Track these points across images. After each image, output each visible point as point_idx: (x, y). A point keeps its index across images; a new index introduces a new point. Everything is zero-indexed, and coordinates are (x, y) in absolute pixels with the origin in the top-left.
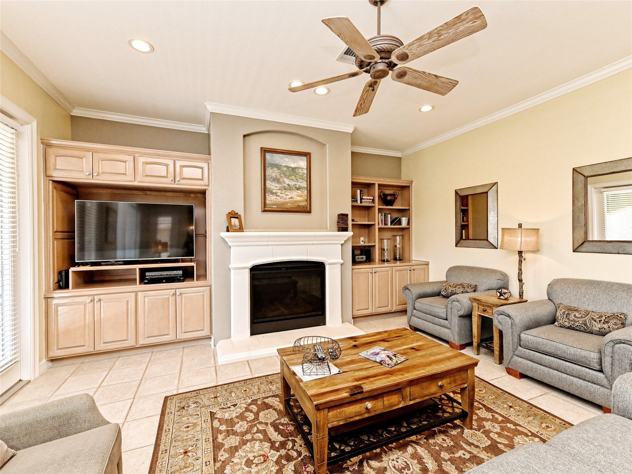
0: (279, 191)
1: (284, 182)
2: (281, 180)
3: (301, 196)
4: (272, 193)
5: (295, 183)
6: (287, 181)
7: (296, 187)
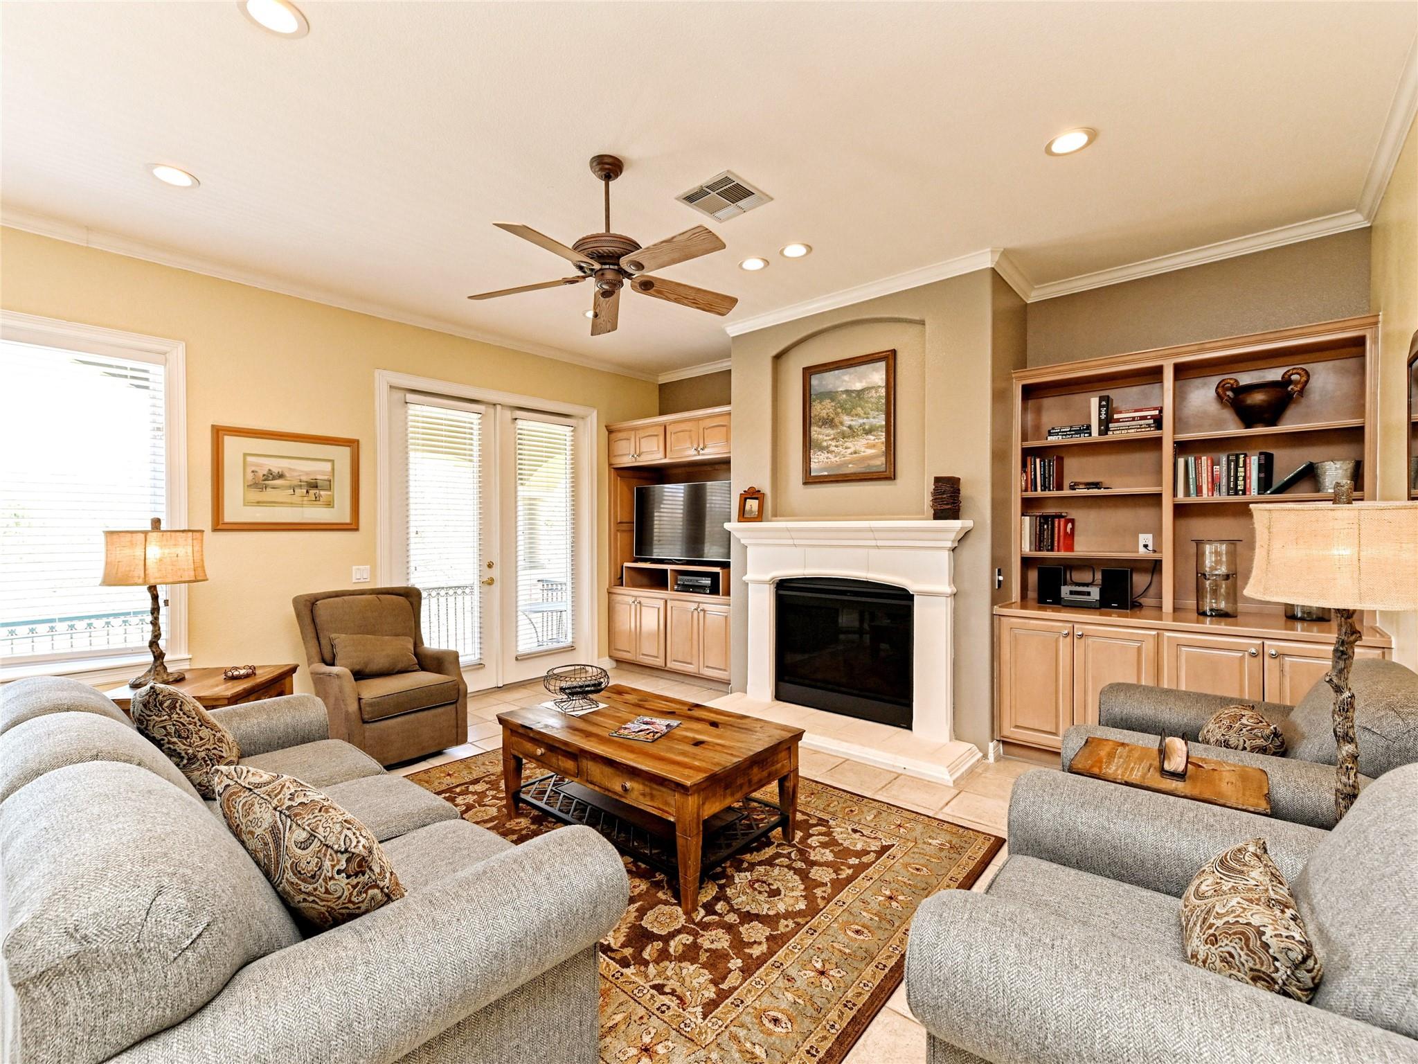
0: (834, 443)
1: (842, 423)
2: (836, 420)
3: (873, 446)
4: (822, 449)
5: (861, 421)
6: (847, 420)
7: (864, 429)
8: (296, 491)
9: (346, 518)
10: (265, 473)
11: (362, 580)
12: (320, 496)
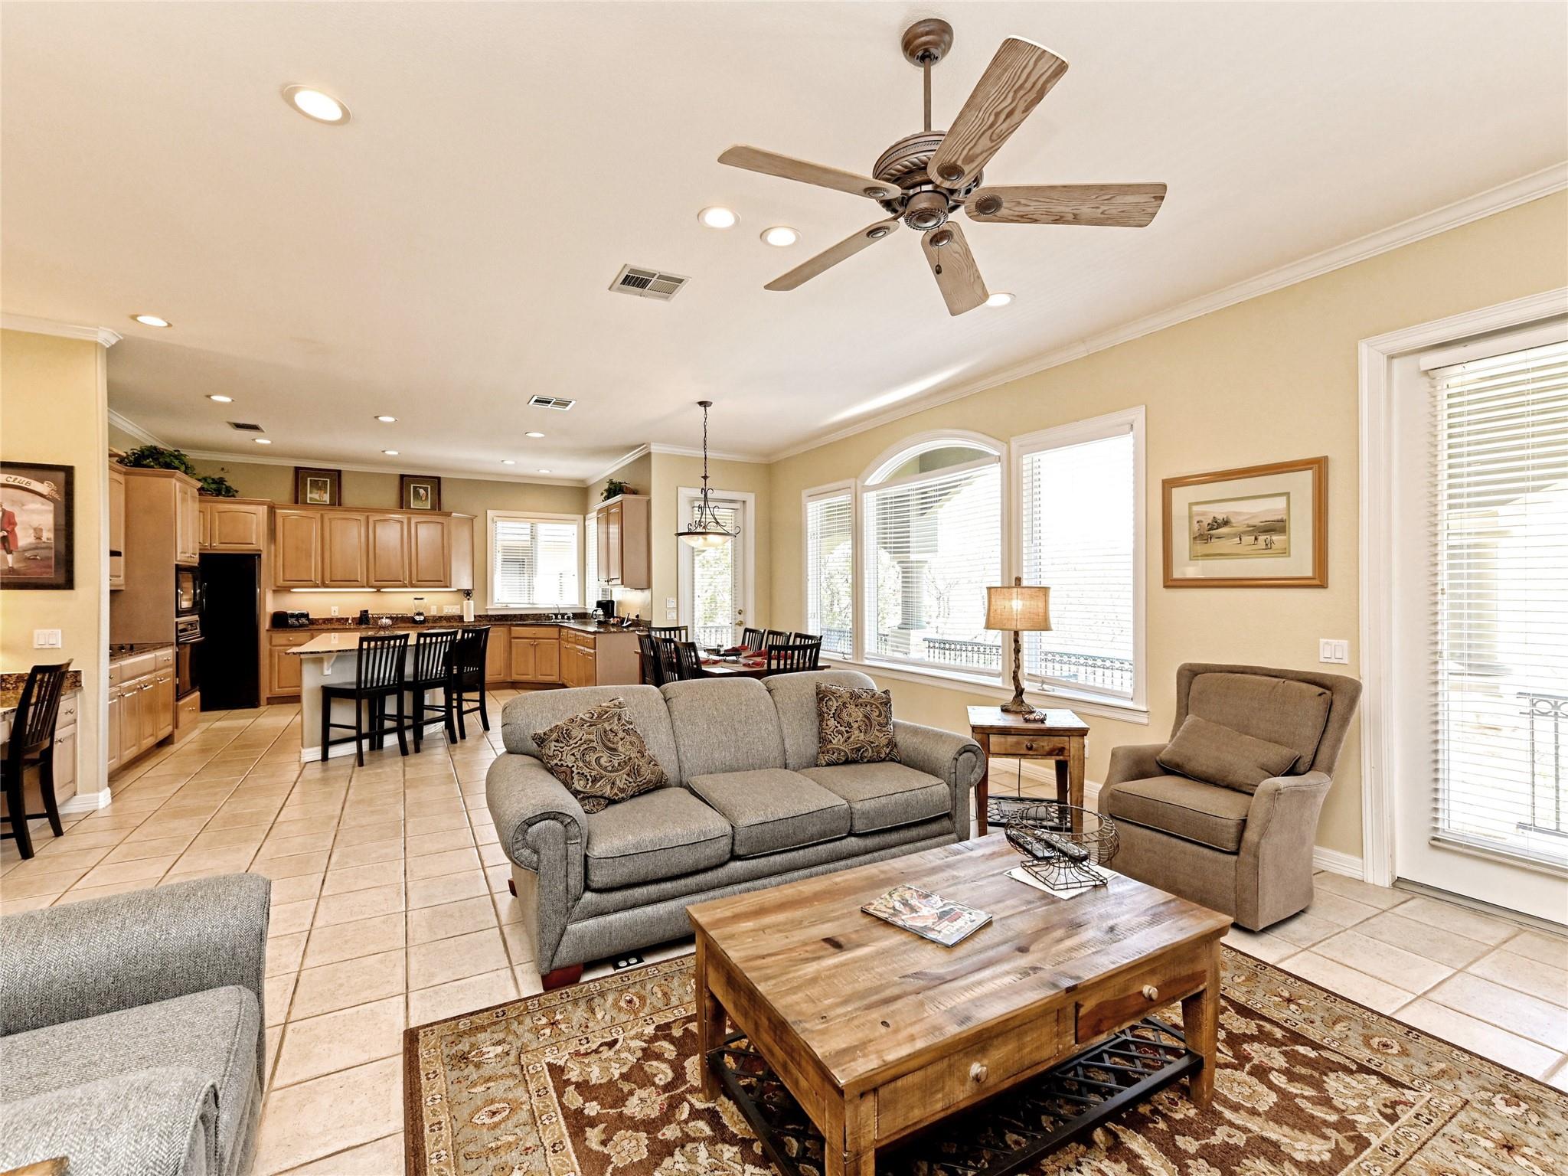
8: (1243, 538)
9: (1308, 571)
10: (1210, 522)
11: (1333, 660)
12: (1272, 542)
